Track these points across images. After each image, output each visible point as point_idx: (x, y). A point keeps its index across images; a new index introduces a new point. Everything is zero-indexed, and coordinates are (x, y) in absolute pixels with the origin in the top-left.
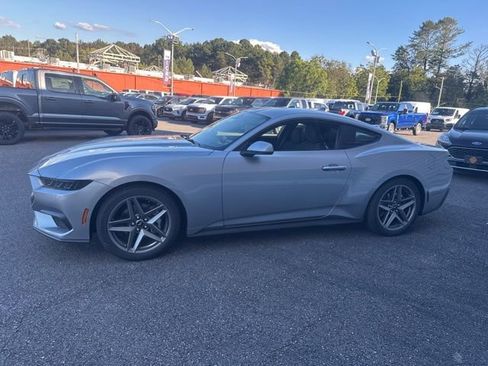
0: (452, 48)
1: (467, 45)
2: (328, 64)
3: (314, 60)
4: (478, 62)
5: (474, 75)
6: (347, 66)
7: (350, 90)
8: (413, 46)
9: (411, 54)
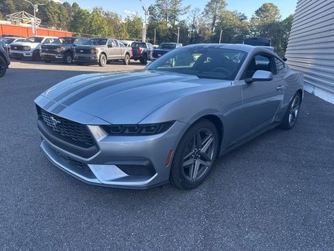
0: (180, 8)
1: (188, 7)
2: (107, 14)
3: (95, 10)
4: (194, 18)
5: (193, 27)
6: (119, 17)
7: (123, 34)
8: (158, 5)
9: (158, 11)
